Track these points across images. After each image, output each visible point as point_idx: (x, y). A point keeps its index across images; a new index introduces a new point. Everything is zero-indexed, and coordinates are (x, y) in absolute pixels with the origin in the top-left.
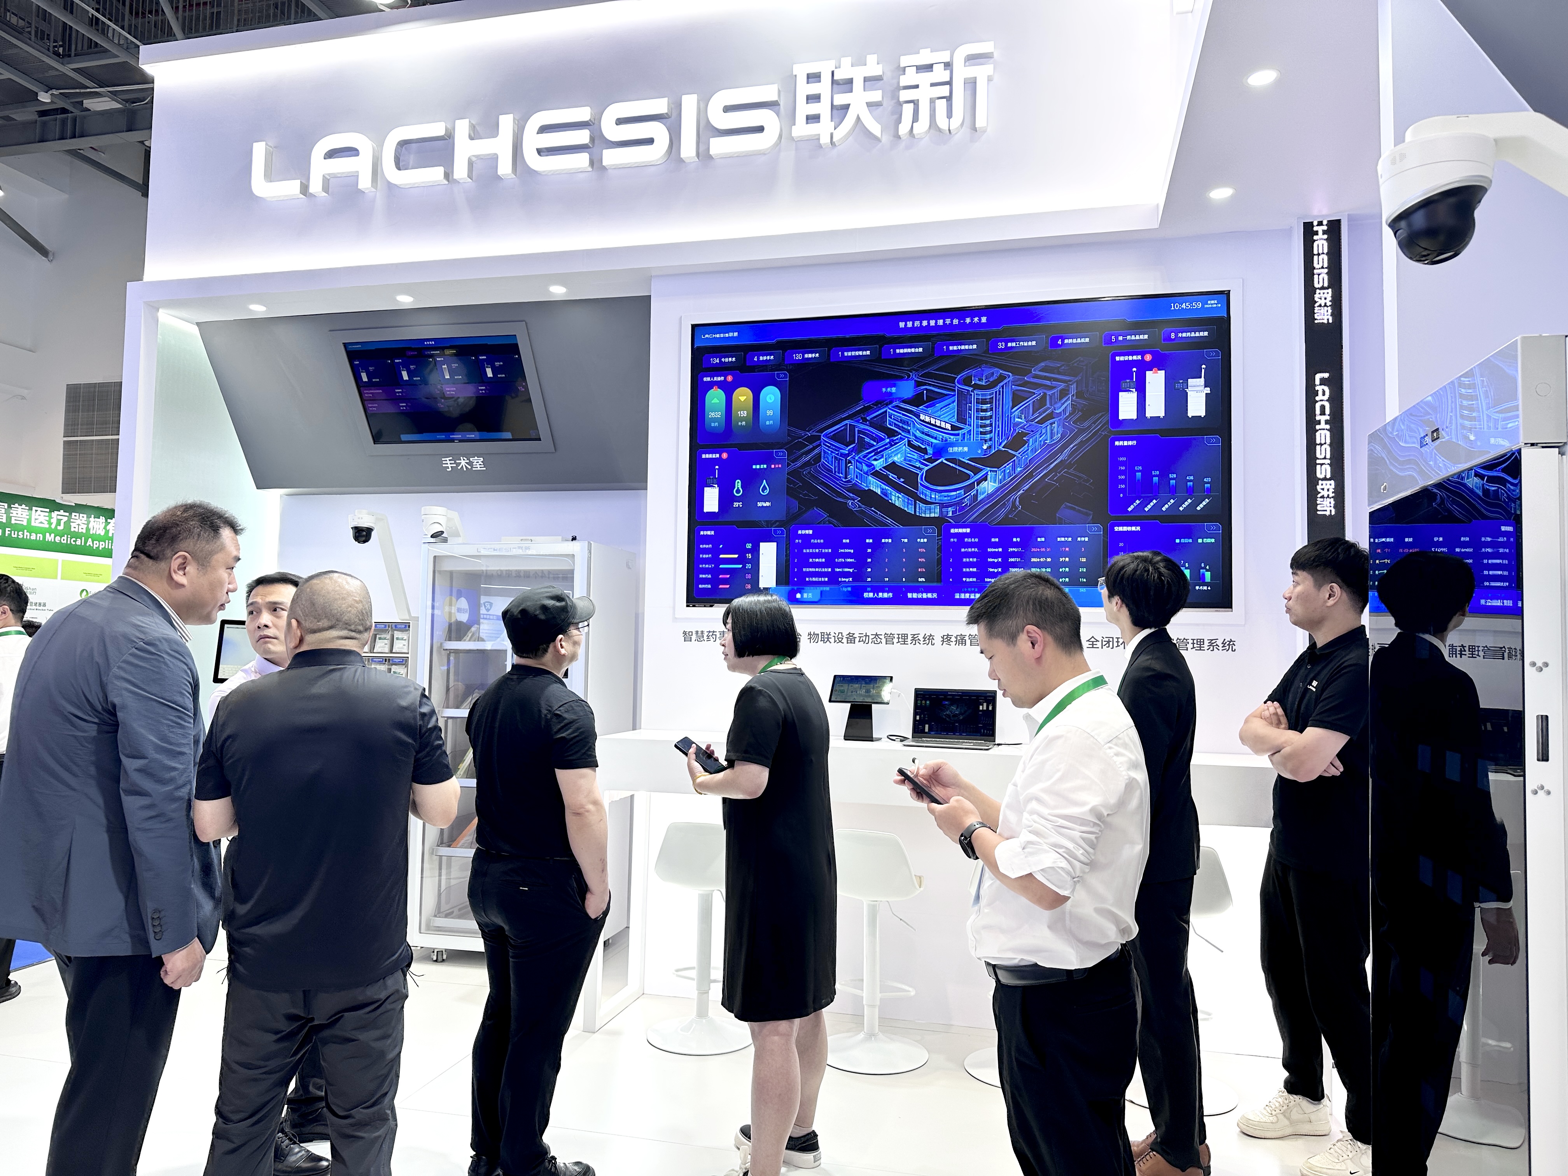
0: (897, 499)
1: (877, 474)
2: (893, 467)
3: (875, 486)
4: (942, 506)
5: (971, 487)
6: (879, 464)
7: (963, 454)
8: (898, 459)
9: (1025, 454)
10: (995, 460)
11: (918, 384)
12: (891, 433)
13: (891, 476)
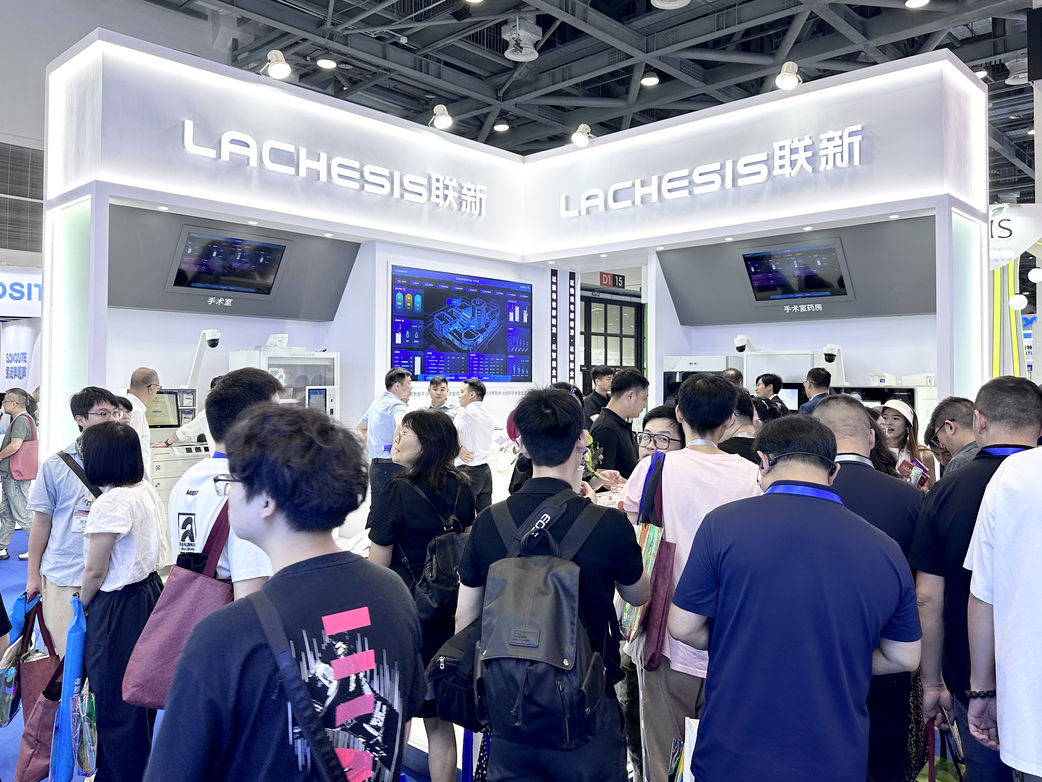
0: (457, 343)
1: (450, 333)
2: (455, 330)
3: (450, 337)
4: (469, 346)
5: (475, 340)
6: (451, 329)
7: (474, 328)
8: (456, 328)
9: (489, 330)
10: (482, 331)
11: (462, 301)
12: (455, 318)
13: (455, 334)
